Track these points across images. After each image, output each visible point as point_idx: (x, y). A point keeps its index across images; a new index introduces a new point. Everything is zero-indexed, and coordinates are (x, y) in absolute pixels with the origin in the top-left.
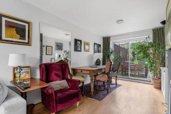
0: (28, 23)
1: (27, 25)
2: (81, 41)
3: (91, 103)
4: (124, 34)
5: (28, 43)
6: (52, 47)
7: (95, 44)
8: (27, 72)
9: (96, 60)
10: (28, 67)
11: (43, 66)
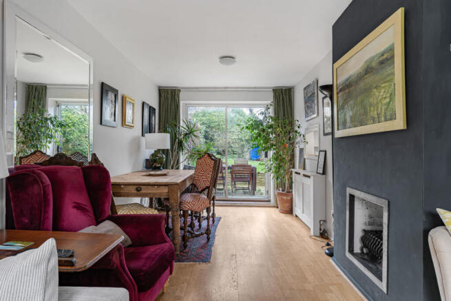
2: (115, 92)
3: (191, 273)
4: (215, 88)
7: (143, 104)
9: (152, 155)
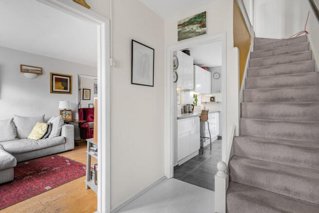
0: (70, 77)
1: (68, 78)
5: (70, 92)
6: (90, 90)
8: (69, 114)
10: (70, 110)
11: (82, 110)
